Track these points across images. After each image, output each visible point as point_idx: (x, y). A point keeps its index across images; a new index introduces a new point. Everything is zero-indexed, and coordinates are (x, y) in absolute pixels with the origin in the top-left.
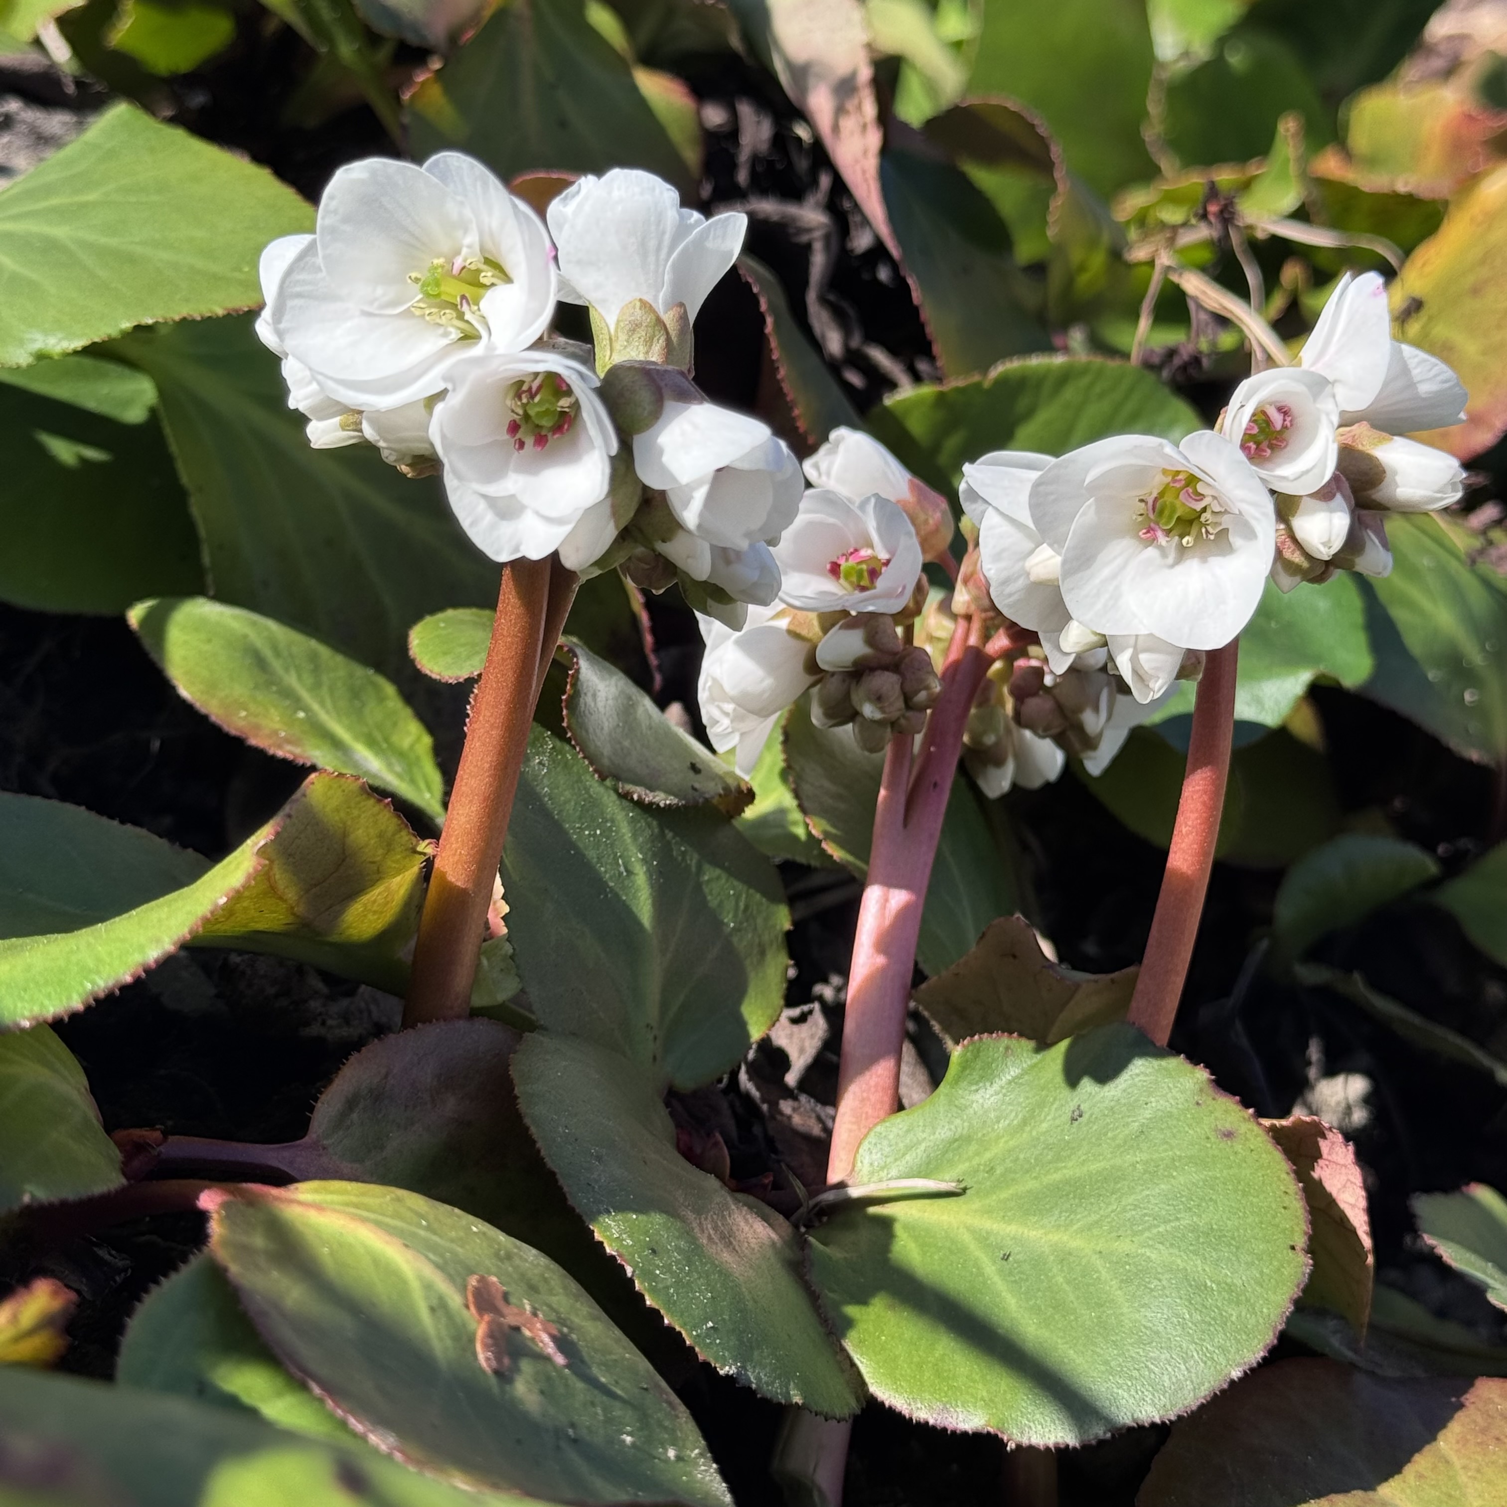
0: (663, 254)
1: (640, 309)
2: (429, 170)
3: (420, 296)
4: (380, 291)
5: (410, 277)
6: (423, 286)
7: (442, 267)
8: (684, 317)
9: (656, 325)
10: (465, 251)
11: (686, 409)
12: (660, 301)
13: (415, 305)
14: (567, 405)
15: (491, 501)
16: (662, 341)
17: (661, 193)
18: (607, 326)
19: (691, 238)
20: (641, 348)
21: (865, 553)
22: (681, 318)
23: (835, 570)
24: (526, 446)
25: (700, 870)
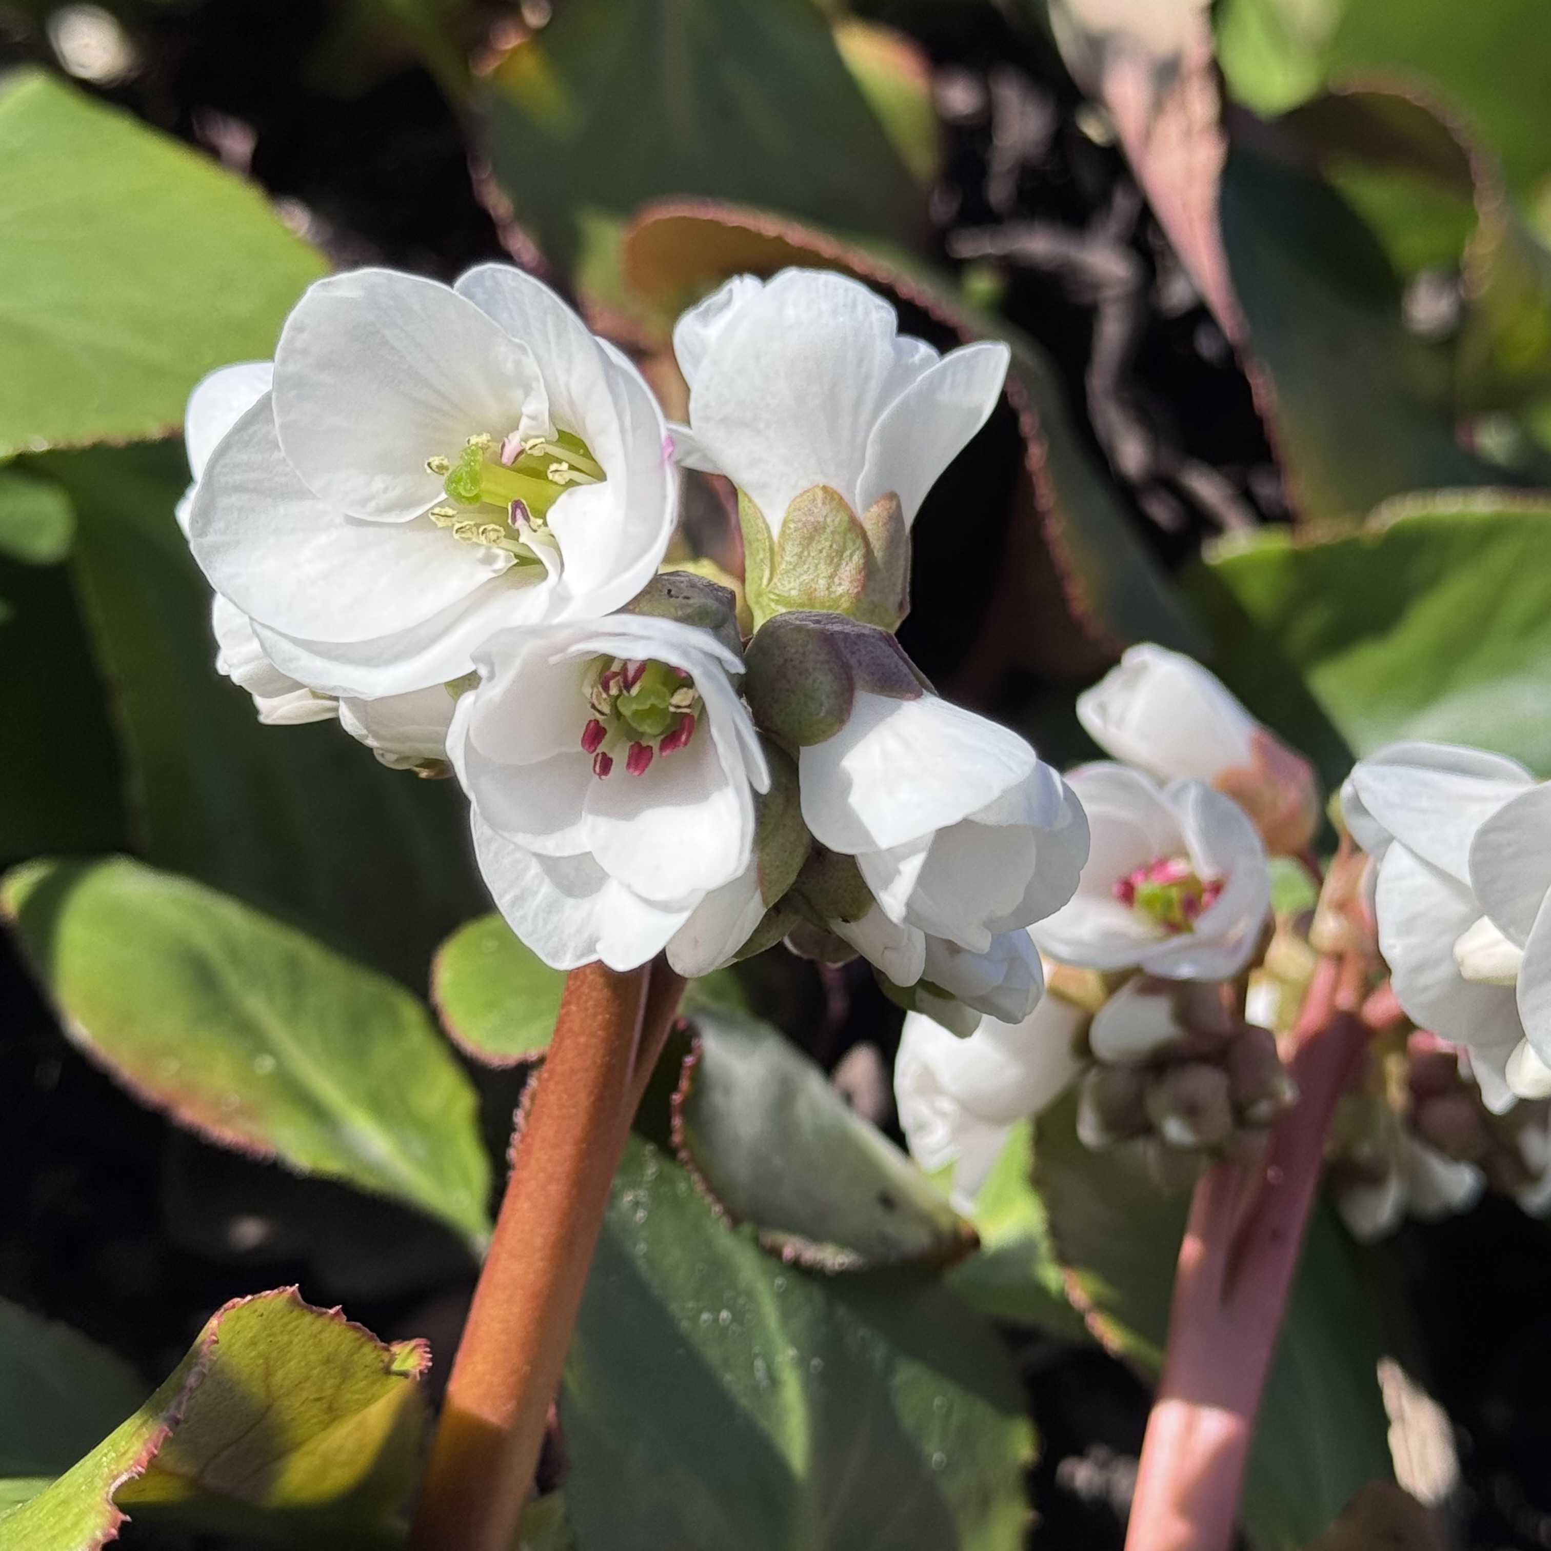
0: (864, 417)
1: (824, 503)
2: (466, 292)
3: (443, 496)
4: (379, 483)
5: (429, 464)
6: (450, 481)
7: (484, 449)
8: (896, 517)
9: (849, 530)
10: (524, 422)
11: (892, 712)
12: (858, 490)
13: (437, 510)
14: (687, 703)
15: (550, 865)
16: (857, 559)
17: (867, 313)
18: (768, 528)
19: (912, 388)
20: (822, 566)
21: (1178, 867)
22: (891, 517)
23: (1128, 894)
24: (614, 768)
25: (889, 1369)
